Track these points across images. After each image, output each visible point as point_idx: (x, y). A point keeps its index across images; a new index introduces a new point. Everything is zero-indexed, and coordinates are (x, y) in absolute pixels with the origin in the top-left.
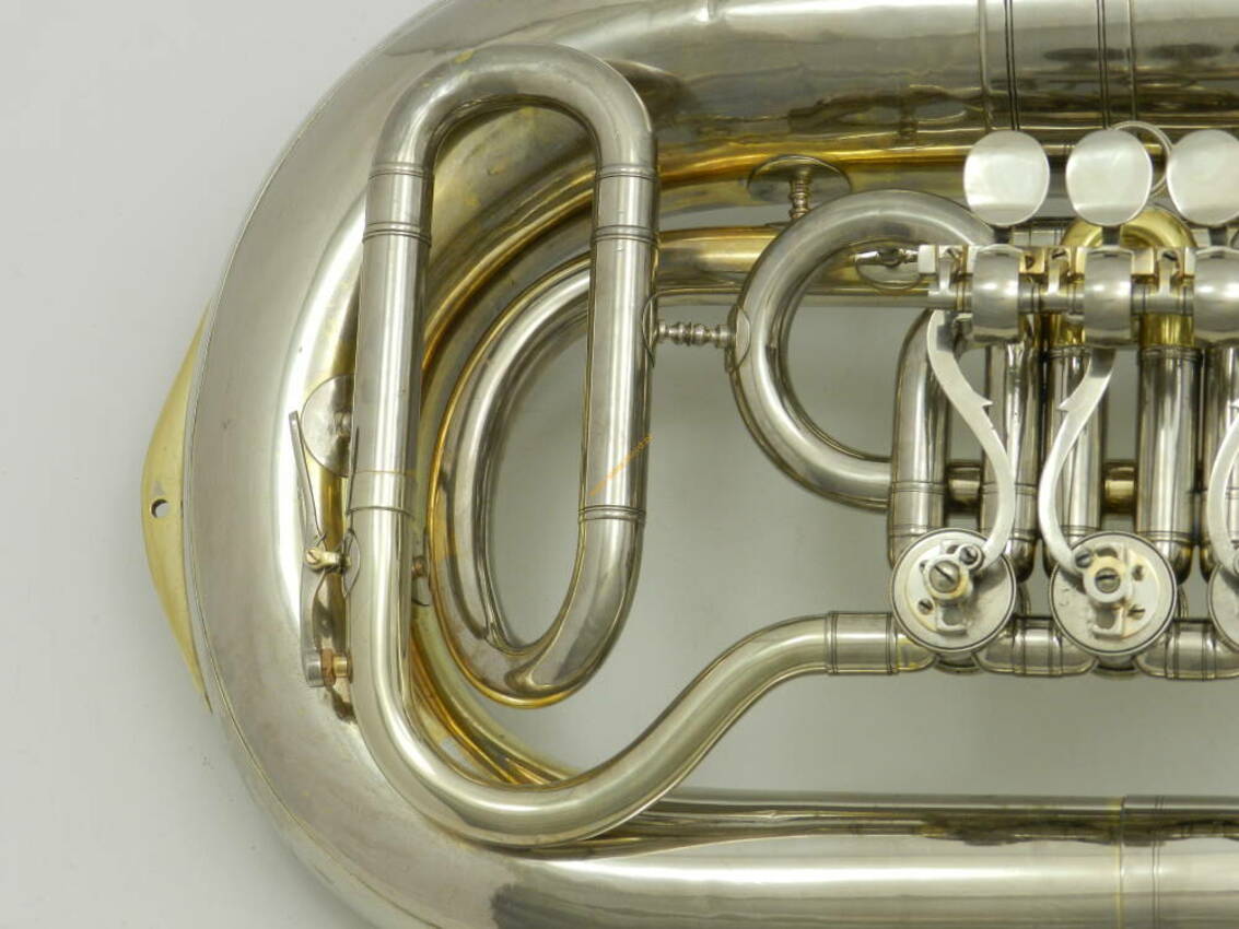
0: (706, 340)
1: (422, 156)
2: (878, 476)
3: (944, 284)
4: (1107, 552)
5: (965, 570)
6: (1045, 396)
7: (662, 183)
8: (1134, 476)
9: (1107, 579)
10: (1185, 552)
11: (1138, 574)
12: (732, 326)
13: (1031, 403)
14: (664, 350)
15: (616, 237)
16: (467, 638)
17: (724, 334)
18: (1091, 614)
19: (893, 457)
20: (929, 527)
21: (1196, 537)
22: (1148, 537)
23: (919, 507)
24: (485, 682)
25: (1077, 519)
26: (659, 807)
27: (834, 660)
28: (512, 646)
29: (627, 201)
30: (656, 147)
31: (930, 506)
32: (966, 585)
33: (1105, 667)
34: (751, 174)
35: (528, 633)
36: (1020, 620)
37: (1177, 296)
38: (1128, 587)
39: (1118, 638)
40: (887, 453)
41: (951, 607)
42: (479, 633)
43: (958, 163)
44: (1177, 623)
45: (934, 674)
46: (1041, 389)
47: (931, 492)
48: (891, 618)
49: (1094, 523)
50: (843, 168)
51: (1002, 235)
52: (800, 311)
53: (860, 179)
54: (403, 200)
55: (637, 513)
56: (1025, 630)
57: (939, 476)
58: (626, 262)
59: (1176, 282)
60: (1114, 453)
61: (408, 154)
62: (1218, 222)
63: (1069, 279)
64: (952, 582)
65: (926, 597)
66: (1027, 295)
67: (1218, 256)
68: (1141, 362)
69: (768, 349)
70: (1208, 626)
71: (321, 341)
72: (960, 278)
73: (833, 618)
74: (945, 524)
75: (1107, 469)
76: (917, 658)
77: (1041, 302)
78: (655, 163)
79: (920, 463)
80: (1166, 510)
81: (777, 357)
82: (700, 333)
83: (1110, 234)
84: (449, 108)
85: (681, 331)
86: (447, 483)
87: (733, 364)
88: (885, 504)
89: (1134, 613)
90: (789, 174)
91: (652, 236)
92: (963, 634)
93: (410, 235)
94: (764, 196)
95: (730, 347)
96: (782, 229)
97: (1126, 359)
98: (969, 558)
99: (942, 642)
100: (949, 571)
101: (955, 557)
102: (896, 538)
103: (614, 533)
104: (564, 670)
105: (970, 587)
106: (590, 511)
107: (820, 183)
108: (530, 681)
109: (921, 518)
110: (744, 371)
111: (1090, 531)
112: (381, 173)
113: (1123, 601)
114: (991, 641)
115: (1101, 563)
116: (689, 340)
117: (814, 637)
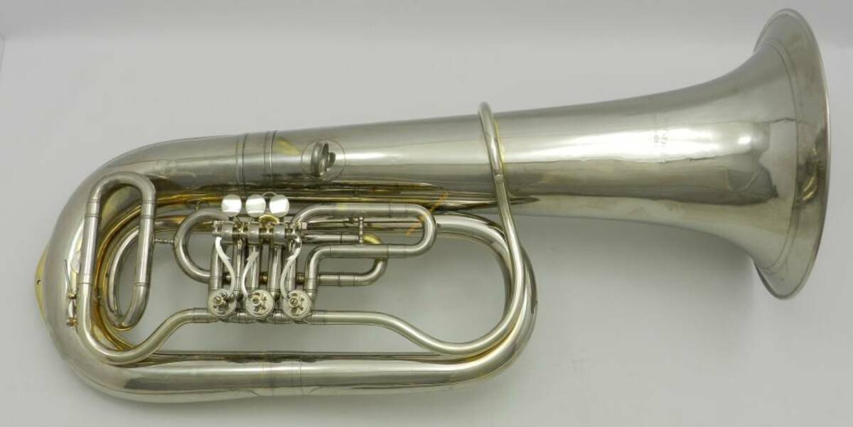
0: (167, 243)
1: (100, 197)
2: (207, 275)
3: (216, 231)
4: (258, 294)
5: (222, 298)
6: (247, 255)
7: (157, 206)
8: (267, 275)
9: (255, 301)
10: (278, 294)
11: (265, 299)
12: (174, 239)
13: (243, 258)
14: (157, 246)
15: (145, 218)
16: (110, 314)
17: (172, 241)
18: (254, 308)
19: (211, 271)
20: (218, 287)
21: (279, 291)
22: (269, 290)
23: (216, 283)
24: (114, 325)
25: (253, 286)
26: (153, 354)
27: (195, 320)
28: (120, 316)
29: (149, 209)
30: (157, 196)
31: (218, 283)
32: (223, 301)
33: (260, 321)
34: (185, 202)
35: (124, 313)
36: (237, 310)
37: (271, 234)
38: (261, 302)
39: (259, 314)
40: (209, 269)
41: (221, 307)
42: (112, 311)
43: (220, 201)
44: (275, 311)
45: (220, 322)
46: (246, 253)
47: (219, 279)
48: (207, 309)
49: (257, 286)
50: (207, 201)
51: (231, 219)
52: (192, 236)
53: (211, 204)
54: (94, 208)
55: (148, 285)
56: (240, 312)
57: (221, 275)
58: (148, 224)
59: (271, 230)
60: (263, 270)
61: (96, 197)
62: (281, 216)
63: (246, 229)
64: (218, 301)
65: (215, 305)
66: (235, 233)
67: (281, 224)
68: (270, 248)
69: (183, 246)
70: (282, 312)
71: (77, 244)
72: (219, 229)
73: (195, 309)
74: (222, 287)
75: (261, 274)
76: (215, 319)
77: (239, 235)
78: (156, 200)
79: (217, 273)
80: (274, 284)
81: (185, 247)
82: (166, 241)
83: (257, 219)
84: (106, 187)
85: (161, 240)
86: (108, 276)
87: (174, 248)
88: (207, 281)
89: (264, 308)
90: (194, 203)
91: (155, 218)
92: (224, 313)
93: (96, 217)
94: (189, 208)
95: (173, 244)
96: (187, 217)
97: (266, 248)
98: (223, 296)
99: (219, 315)
100: (218, 299)
101: (220, 296)
102: (210, 290)
103: (142, 289)
104: (130, 322)
105: (225, 302)
106: (137, 284)
107: (203, 205)
108: (123, 324)
109: (216, 285)
110: (177, 250)
111: (256, 289)
112: (89, 202)
113: (260, 305)
114: (232, 315)
115: (254, 297)
116: (163, 243)
117: (190, 314)
